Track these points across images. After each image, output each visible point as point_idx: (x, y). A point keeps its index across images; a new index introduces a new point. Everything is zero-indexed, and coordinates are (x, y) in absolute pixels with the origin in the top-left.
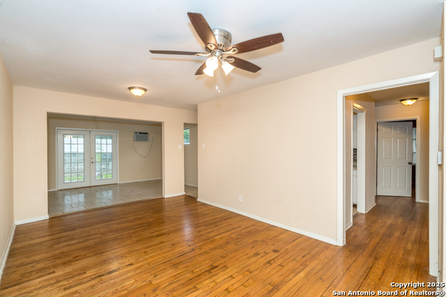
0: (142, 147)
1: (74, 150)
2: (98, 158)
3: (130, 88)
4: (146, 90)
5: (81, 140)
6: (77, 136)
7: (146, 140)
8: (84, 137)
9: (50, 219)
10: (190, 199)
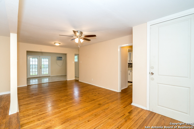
0: (60, 62)
1: (34, 64)
2: (43, 66)
3: (55, 43)
4: (60, 44)
5: (36, 60)
6: (35, 58)
7: (61, 60)
8: (37, 59)
9: (27, 86)
10: (77, 81)
